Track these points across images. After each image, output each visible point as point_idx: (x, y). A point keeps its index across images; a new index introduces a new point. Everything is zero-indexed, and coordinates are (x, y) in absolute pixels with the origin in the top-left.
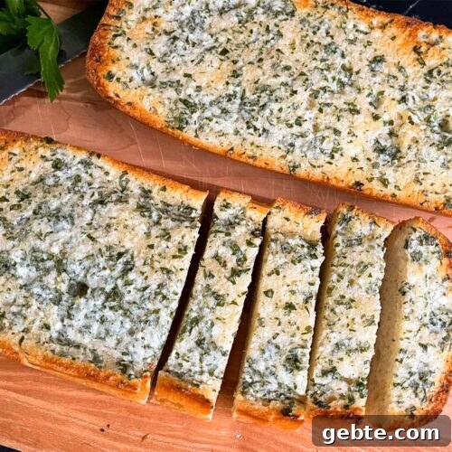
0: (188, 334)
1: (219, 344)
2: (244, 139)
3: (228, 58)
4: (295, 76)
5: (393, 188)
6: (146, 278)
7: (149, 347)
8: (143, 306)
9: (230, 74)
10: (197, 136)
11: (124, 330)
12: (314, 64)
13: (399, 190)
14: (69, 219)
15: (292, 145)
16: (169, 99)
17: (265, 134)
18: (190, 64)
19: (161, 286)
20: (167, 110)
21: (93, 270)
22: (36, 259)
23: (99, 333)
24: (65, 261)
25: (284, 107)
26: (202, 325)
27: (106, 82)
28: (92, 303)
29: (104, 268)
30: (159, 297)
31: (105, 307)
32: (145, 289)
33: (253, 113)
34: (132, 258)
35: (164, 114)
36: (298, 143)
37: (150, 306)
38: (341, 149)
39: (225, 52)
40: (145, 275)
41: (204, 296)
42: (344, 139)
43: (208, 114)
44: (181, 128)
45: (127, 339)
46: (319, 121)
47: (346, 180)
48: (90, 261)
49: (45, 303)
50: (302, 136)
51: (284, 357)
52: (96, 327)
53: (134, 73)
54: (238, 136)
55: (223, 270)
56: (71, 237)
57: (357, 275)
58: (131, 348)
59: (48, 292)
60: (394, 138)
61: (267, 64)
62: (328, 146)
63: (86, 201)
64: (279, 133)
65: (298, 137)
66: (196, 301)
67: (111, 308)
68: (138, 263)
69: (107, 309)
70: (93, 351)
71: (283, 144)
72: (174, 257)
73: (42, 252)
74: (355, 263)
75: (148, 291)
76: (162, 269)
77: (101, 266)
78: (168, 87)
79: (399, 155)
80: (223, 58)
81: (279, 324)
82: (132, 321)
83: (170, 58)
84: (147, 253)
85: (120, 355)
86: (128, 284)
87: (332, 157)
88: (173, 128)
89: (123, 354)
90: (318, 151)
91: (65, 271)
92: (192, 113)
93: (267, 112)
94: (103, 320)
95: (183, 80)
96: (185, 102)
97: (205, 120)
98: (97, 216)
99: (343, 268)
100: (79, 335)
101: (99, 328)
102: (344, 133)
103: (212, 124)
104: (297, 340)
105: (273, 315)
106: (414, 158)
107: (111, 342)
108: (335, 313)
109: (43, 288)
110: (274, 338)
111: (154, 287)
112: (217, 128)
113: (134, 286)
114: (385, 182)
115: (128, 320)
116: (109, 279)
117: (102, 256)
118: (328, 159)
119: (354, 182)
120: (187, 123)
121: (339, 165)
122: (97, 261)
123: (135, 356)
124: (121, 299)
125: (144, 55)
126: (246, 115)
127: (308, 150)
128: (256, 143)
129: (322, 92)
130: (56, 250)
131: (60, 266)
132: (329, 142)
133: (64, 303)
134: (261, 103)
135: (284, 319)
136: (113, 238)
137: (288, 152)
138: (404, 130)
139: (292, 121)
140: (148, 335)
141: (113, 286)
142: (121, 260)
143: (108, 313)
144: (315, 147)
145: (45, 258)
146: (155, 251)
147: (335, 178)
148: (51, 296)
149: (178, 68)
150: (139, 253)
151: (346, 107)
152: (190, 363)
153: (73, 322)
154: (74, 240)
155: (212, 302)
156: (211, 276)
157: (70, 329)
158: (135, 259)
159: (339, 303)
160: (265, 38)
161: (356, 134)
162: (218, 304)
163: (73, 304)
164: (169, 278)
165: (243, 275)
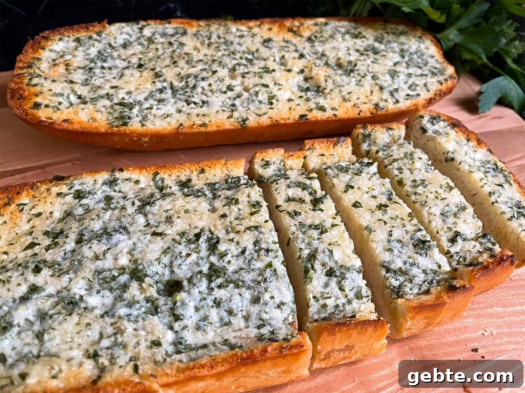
0: (312, 271)
1: (349, 265)
2: (189, 114)
3: (146, 69)
4: (210, 63)
5: (331, 111)
6: (238, 243)
7: (283, 304)
8: (252, 267)
9: (153, 77)
10: (143, 125)
11: (246, 302)
12: (220, 54)
13: (337, 110)
14: (121, 230)
15: (233, 105)
16: (104, 106)
17: (205, 105)
18: (113, 80)
19: (256, 243)
20: (106, 115)
21: (176, 263)
22: (104, 280)
23: (222, 319)
24: (141, 267)
25: (212, 82)
26: (320, 256)
27: (35, 111)
28: (195, 291)
29: (188, 255)
30: (263, 252)
31: (212, 289)
32: (243, 252)
33: (187, 94)
34: (212, 233)
35: (104, 118)
36: (237, 102)
37: (259, 265)
38: (275, 96)
39: (140, 66)
40: (235, 240)
41: (304, 233)
42: (274, 89)
43: (146, 105)
44: (125, 124)
45: (255, 309)
46: (246, 84)
47: (291, 117)
48: (168, 256)
49: (140, 319)
50: (239, 96)
51: (411, 246)
52: (214, 314)
53: (60, 99)
54: (182, 114)
55: (304, 205)
56: (134, 244)
57: (411, 162)
58: (265, 316)
59: (138, 306)
60: (310, 81)
61: (181, 63)
62: (263, 96)
63: (131, 210)
64: (217, 101)
65: (235, 99)
66: (299, 241)
67: (219, 287)
68: (221, 234)
69: (216, 290)
70: (226, 342)
71: (225, 106)
72: (252, 214)
73: (109, 270)
74: (402, 155)
75: (247, 253)
76: (249, 228)
77: (184, 254)
78: (99, 99)
79: (321, 89)
80: (141, 70)
81: (385, 223)
82: (249, 288)
83: (92, 82)
84: (223, 223)
85: (256, 331)
86: (222, 256)
87: (271, 104)
88: (117, 126)
89: (259, 327)
90: (257, 103)
91: (146, 275)
92: (131, 109)
93: (199, 90)
94: (217, 303)
95: (112, 91)
96: (120, 104)
97: (145, 111)
98: (150, 216)
99: (397, 163)
100: (199, 334)
101: (218, 313)
102: (271, 85)
103: (154, 111)
104: (409, 227)
105: (373, 220)
106: (333, 87)
107: (238, 322)
108: (419, 194)
109: (130, 305)
110: (391, 236)
111: (250, 247)
112: (160, 113)
113: (230, 255)
114: (322, 109)
115: (244, 290)
116: (200, 262)
117: (180, 244)
118: (269, 106)
119: (298, 116)
120: (129, 118)
121: (280, 108)
122: (177, 251)
123: (274, 323)
124: (225, 274)
125: (66, 84)
126: (182, 97)
127: (248, 105)
128: (201, 113)
129: (237, 67)
130: (124, 261)
131: (137, 274)
132: (263, 94)
133: (164, 308)
134: (191, 86)
135: (386, 218)
136: (180, 225)
137: (233, 111)
138: (315, 72)
139: (224, 89)
140: (276, 292)
141: (207, 266)
142: (201, 240)
143: (220, 294)
144: (253, 101)
145: (116, 274)
146: (231, 218)
147: (282, 119)
148: (143, 309)
149: (103, 85)
150: (215, 226)
151: (261, 70)
152: (333, 299)
153: (186, 322)
154: (139, 245)
155: (315, 234)
156: (297, 213)
157: (185, 332)
158: (216, 233)
159: (415, 187)
160: (171, 49)
161: (281, 83)
162: (322, 233)
163: (175, 303)
164: (261, 232)
165: (325, 201)
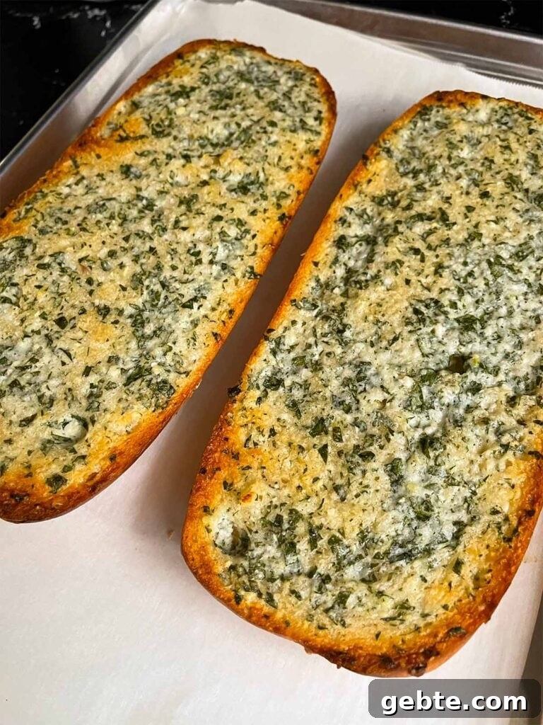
2: (205, 317)
3: (73, 319)
4: (127, 247)
9: (101, 318)
10: (187, 373)
15: (224, 266)
16: (119, 401)
17: (203, 291)
18: (67, 367)
20: (138, 406)
29: (432, 332)
33: (171, 299)
35: (143, 411)
39: (61, 322)
42: (228, 215)
43: (158, 352)
44: (172, 390)
54: (200, 323)
61: (98, 275)
62: (233, 231)
71: (221, 276)
80: (70, 325)
83: (48, 393)
87: (247, 231)
90: (237, 242)
91: (438, 371)
92: (151, 373)
93: (173, 283)
96: (130, 380)
97: (168, 358)
102: (220, 213)
103: (175, 349)
106: (260, 165)
112: (182, 344)
114: (283, 196)
118: (249, 236)
119: (278, 222)
120: (165, 382)
121: (258, 228)
122: (425, 336)
125: (30, 429)
126: (172, 307)
127: (234, 252)
128: (214, 304)
129: (158, 224)
130: (409, 383)
132: (229, 228)
139: (193, 259)
147: (271, 237)
149: (69, 385)
151: (184, 207)
